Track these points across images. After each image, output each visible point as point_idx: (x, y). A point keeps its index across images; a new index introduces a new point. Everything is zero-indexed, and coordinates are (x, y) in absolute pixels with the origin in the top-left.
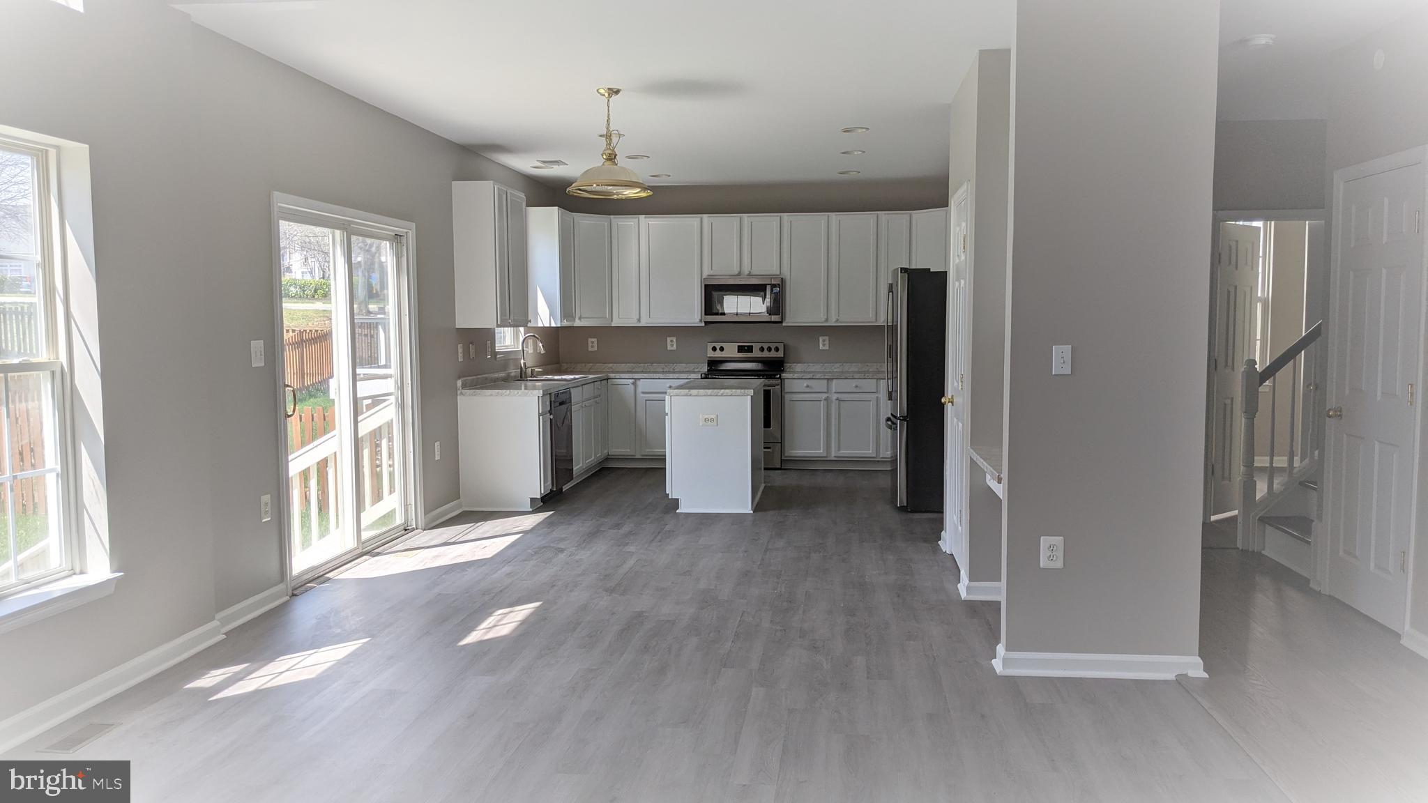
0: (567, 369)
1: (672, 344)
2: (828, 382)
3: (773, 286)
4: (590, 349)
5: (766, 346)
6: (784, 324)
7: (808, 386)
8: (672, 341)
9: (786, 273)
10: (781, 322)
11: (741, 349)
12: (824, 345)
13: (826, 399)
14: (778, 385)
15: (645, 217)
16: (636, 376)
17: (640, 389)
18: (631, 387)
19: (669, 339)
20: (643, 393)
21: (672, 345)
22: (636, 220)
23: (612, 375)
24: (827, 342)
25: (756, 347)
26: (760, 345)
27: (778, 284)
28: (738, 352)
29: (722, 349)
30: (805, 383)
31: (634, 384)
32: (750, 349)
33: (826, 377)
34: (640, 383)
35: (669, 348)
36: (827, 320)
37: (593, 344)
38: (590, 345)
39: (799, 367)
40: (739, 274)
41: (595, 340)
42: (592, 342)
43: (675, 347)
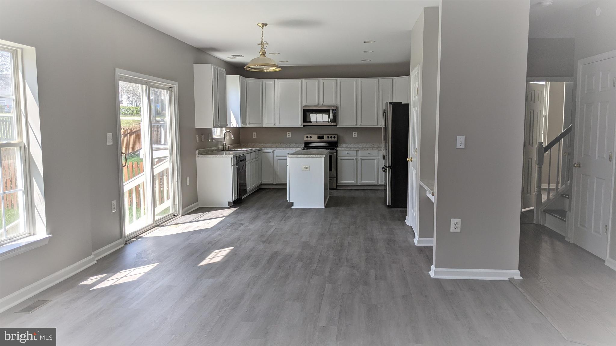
0: (243, 145)
1: (289, 135)
2: (357, 152)
3: (333, 110)
4: (253, 137)
5: (330, 136)
6: (338, 127)
7: (348, 153)
9: (339, 104)
10: (336, 126)
11: (319, 137)
12: (355, 135)
13: (356, 159)
14: (335, 153)
15: (277, 80)
16: (274, 149)
17: (275, 155)
18: (271, 154)
19: (288, 133)
20: (277, 156)
21: (289, 136)
22: (273, 81)
23: (263, 149)
24: (356, 134)
25: (326, 136)
26: (327, 136)
27: (335, 109)
28: (318, 138)
29: (311, 137)
30: (347, 152)
31: (273, 152)
32: (322, 137)
33: (356, 149)
34: (275, 152)
35: (288, 137)
36: (356, 125)
37: (255, 135)
38: (253, 135)
39: (344, 145)
40: (318, 105)
41: (255, 133)
42: (254, 134)
43: (290, 136)
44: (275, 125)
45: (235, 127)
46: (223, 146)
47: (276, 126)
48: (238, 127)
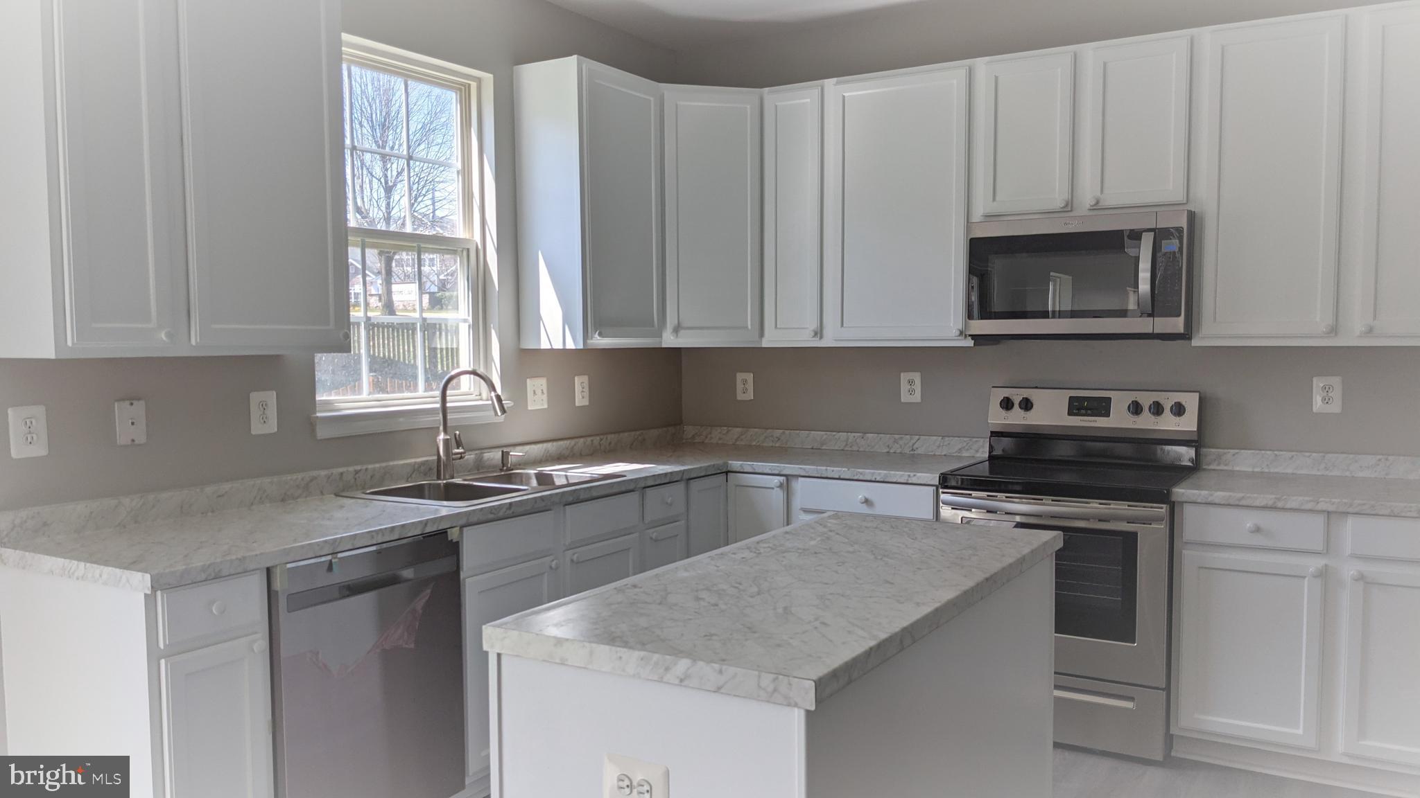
1: (911, 388)
2: (1328, 524)
3: (1161, 234)
4: (740, 396)
5: (1146, 400)
6: (1196, 342)
7: (1258, 530)
8: (911, 382)
9: (1205, 197)
10: (1186, 336)
11: (1077, 406)
12: (1326, 400)
13: (1323, 574)
14: (1158, 519)
15: (838, 83)
16: (790, 469)
17: (797, 503)
18: (778, 495)
19: (904, 377)
20: (806, 511)
21: (911, 392)
22: (816, 92)
23: (736, 464)
24: (1337, 394)
25: (1120, 402)
26: (1130, 397)
27: (1179, 230)
28: (1070, 414)
29: (1027, 405)
30: (1250, 520)
31: (787, 487)
32: (1101, 407)
33: (1321, 506)
34: (799, 485)
35: (905, 397)
36: (1334, 330)
37: (745, 386)
38: (739, 386)
39: (1245, 462)
40: (1069, 206)
41: (750, 377)
42: (745, 382)
43: (917, 397)
44: (819, 333)
45: (561, 347)
46: (435, 458)
47: (827, 342)
48: (570, 345)
